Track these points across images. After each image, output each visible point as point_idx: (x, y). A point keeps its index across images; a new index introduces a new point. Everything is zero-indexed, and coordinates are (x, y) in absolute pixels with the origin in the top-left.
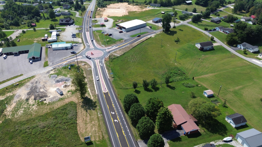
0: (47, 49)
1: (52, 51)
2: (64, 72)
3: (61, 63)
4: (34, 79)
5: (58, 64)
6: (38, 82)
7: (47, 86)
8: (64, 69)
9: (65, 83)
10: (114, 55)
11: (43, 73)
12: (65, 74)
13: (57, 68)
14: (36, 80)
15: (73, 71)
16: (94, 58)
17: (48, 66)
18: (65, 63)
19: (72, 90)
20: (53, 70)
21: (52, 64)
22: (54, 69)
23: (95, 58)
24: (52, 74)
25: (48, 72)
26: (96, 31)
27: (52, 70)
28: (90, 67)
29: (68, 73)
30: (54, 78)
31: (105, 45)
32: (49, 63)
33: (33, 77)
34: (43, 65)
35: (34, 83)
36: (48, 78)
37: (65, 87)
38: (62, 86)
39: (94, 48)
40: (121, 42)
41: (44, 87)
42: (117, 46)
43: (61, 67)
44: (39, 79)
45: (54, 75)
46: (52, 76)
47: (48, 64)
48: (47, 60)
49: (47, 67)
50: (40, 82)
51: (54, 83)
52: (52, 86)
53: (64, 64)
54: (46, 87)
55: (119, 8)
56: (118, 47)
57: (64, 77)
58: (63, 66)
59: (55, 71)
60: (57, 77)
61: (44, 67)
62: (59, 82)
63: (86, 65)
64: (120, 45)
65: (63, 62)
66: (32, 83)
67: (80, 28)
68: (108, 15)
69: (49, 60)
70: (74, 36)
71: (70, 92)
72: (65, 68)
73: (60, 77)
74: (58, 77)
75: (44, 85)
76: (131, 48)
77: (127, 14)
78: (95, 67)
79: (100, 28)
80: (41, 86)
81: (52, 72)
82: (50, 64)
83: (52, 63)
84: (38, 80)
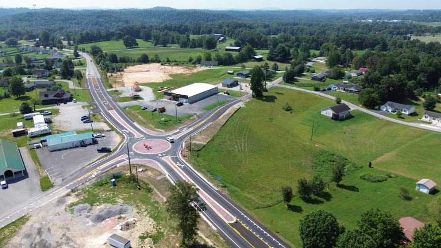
0: (35, 152)
1: (48, 153)
2: (103, 195)
3: (86, 176)
4: (28, 223)
5: (79, 179)
6: (45, 231)
7: (74, 234)
8: (99, 187)
9: (120, 218)
10: (195, 143)
11: (47, 206)
12: (109, 199)
13: (80, 187)
14: (37, 226)
15: (125, 188)
16: (157, 155)
17: (52, 186)
18: (96, 174)
19: (149, 231)
20: (73, 194)
21: (63, 180)
22: (73, 191)
23: (160, 155)
24: (73, 205)
25: (61, 201)
26: (128, 107)
27: (68, 195)
28: (161, 174)
29: (114, 194)
30: (85, 213)
31: (162, 129)
32: (52, 180)
33: (23, 220)
34: (39, 188)
35: (34, 236)
36: (69, 216)
37: (127, 229)
38: (115, 228)
39: (143, 136)
40: (193, 119)
41: (68, 239)
42: (189, 128)
43: (87, 184)
44: (44, 222)
45: (81, 206)
46: (76, 208)
47: (52, 182)
48: (45, 173)
49: (51, 190)
50: (49, 230)
51: (91, 223)
52: (89, 234)
53: (93, 176)
54: (73, 239)
55: (149, 71)
56: (191, 129)
57: (109, 206)
58: (93, 180)
59: (77, 196)
60: (91, 210)
61: (43, 191)
62: (104, 219)
63: (146, 170)
64: (194, 125)
65: (90, 173)
66: (28, 236)
67: (90, 106)
68: (136, 82)
69: (50, 174)
70: (86, 119)
71: (146, 238)
72: (101, 184)
73: (98, 207)
74: (94, 207)
75: (64, 235)
76: (219, 127)
77: (171, 78)
78: (171, 171)
79: (134, 103)
80: (58, 239)
81: (72, 199)
82: (57, 180)
83: (61, 179)
84: (41, 224)
